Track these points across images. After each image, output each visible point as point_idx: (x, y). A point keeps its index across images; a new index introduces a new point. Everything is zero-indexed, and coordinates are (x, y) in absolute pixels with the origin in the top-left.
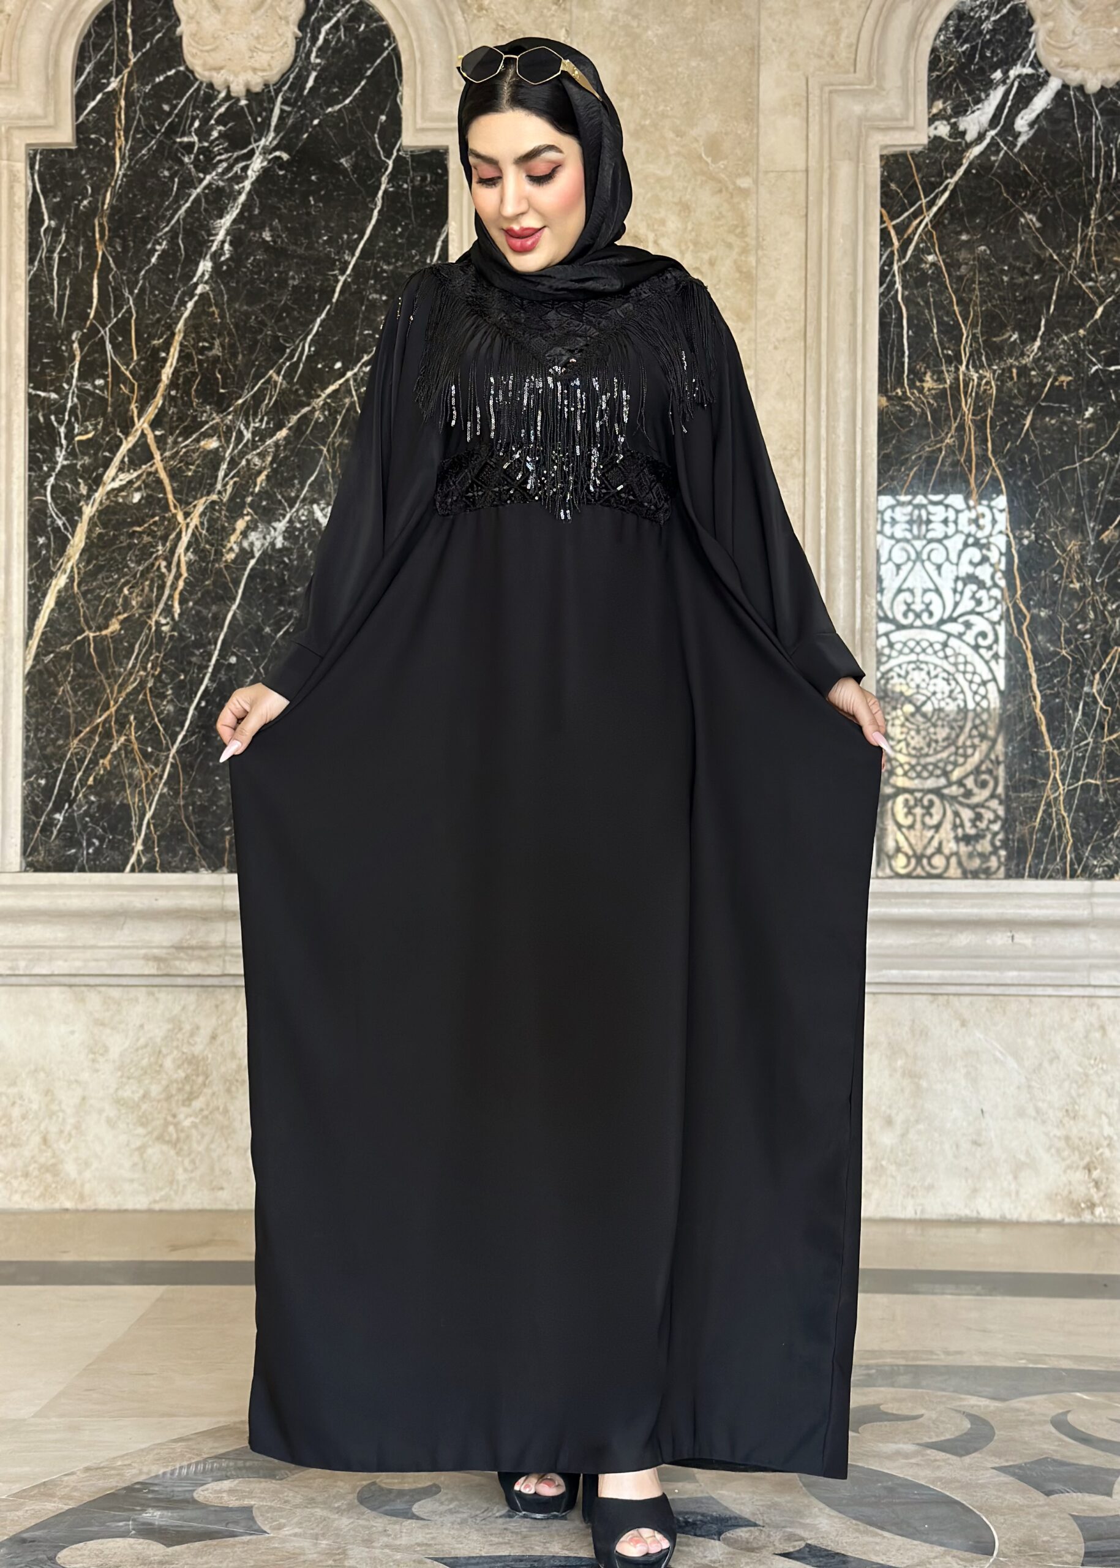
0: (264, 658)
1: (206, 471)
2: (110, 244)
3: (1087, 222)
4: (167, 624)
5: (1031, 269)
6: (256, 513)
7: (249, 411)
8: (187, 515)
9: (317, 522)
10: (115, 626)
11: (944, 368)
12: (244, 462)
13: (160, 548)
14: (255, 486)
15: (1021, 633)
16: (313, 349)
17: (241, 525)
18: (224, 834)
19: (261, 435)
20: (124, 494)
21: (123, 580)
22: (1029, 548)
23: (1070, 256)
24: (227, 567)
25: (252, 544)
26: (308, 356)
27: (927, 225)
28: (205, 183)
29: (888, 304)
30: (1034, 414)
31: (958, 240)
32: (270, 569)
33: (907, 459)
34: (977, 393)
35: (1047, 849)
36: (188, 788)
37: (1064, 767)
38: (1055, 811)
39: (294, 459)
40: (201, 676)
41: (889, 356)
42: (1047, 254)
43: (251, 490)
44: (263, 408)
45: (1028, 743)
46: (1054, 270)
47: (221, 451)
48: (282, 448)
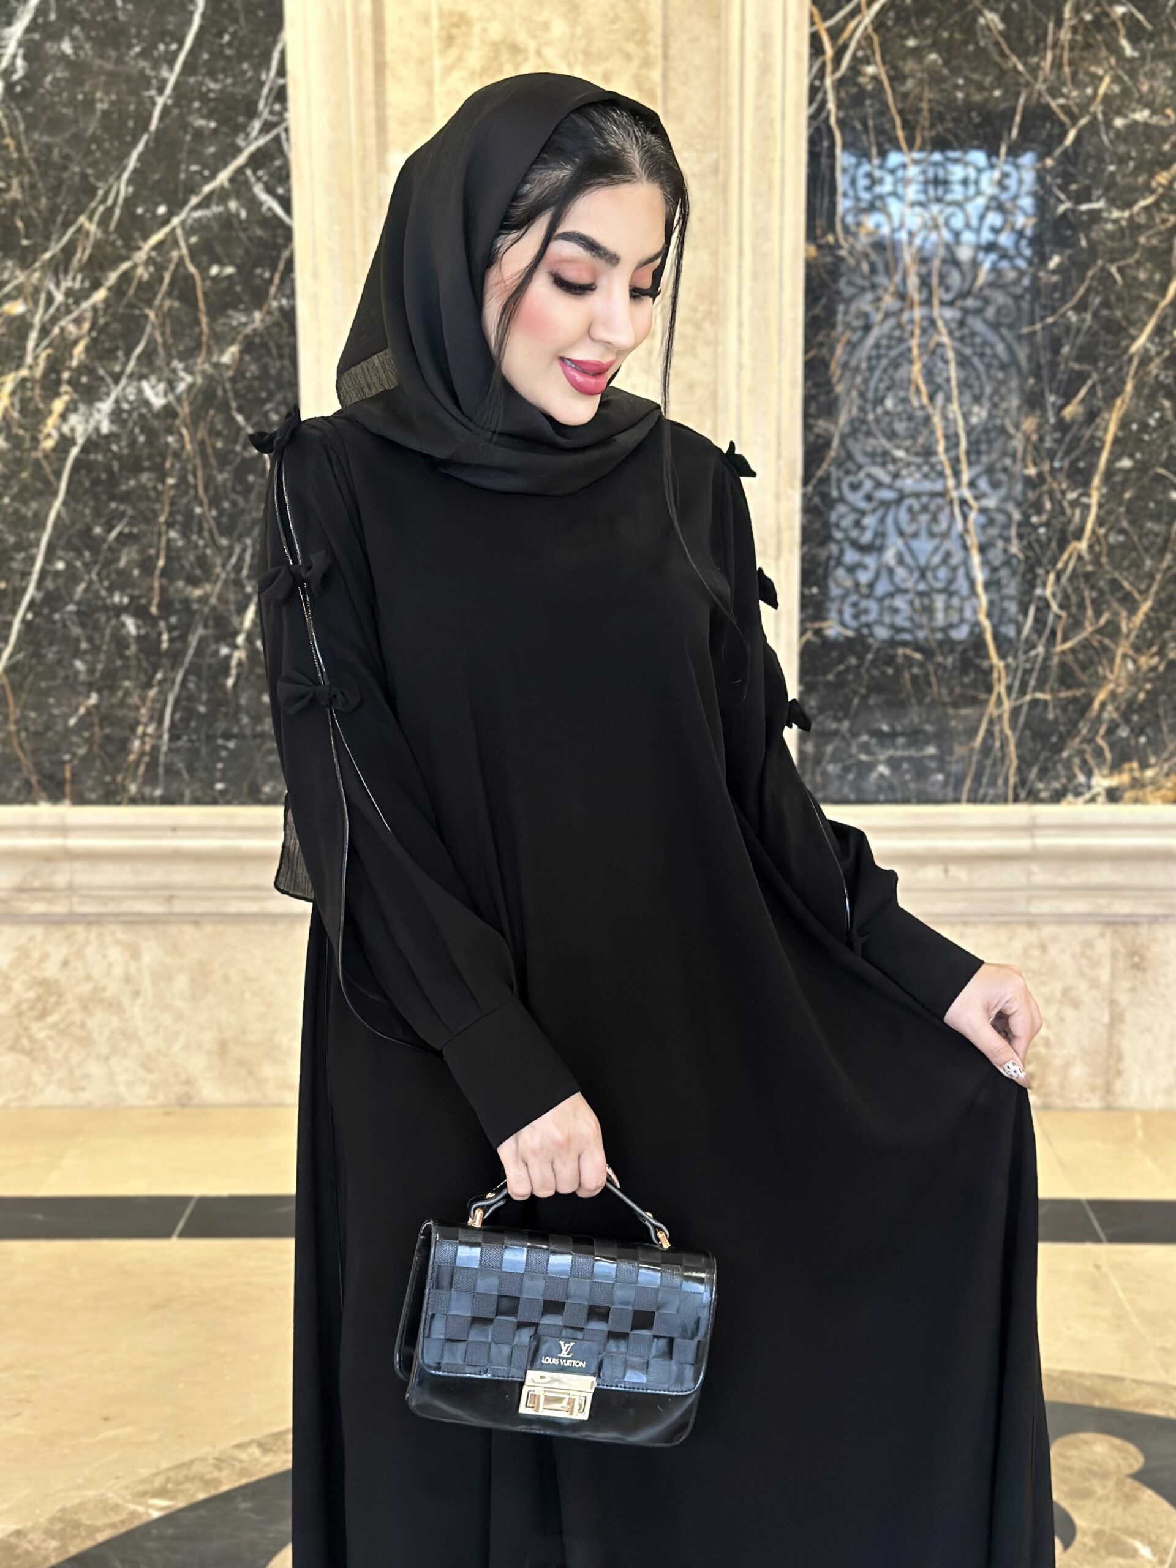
0: (95, 562)
1: (13, 341)
3: (1059, 23)
5: (992, 83)
6: (76, 390)
7: (59, 266)
9: (147, 403)
12: (56, 331)
14: (71, 357)
15: (967, 528)
16: (131, 189)
17: (58, 405)
18: (63, 763)
19: (76, 296)
22: (978, 429)
23: (1038, 67)
24: (46, 456)
25: (73, 430)
26: (126, 200)
27: (866, 28)
29: (819, 129)
31: (903, 46)
32: (96, 461)
35: (988, 771)
36: (18, 713)
37: (1009, 680)
38: (997, 729)
39: (116, 326)
40: (24, 584)
41: (819, 194)
42: (1010, 65)
43: (67, 364)
44: (75, 262)
45: (971, 654)
46: (1018, 84)
47: (28, 316)
48: (101, 313)
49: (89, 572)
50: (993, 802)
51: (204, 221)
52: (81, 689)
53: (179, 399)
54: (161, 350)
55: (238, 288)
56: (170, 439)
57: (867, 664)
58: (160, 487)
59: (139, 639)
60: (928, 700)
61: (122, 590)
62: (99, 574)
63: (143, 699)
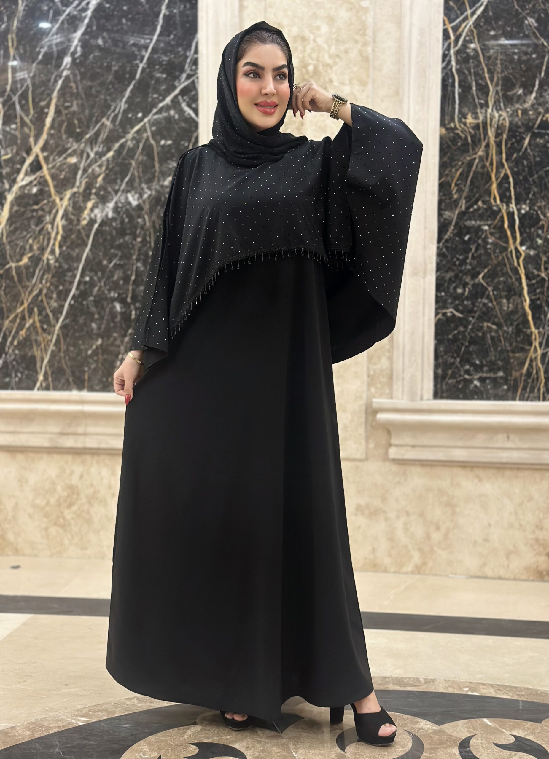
0: (103, 277)
1: (71, 175)
2: (17, 49)
4: (52, 259)
5: (531, 52)
6: (98, 198)
7: (93, 141)
8: (61, 199)
9: (129, 204)
10: (25, 260)
11: (479, 111)
13: (48, 218)
14: (96, 182)
15: (519, 264)
16: (126, 106)
18: (84, 372)
19: (100, 155)
20: (28, 188)
21: (29, 236)
22: (524, 215)
24: (83, 228)
25: (96, 216)
26: (124, 111)
27: (470, 27)
28: (66, 13)
29: (447, 74)
30: (531, 137)
31: (488, 34)
32: (105, 231)
33: (456, 165)
34: (498, 125)
35: (529, 385)
36: (65, 347)
37: (541, 339)
38: (534, 364)
39: (117, 169)
40: (71, 286)
41: (447, 105)
42: (541, 42)
43: (94, 186)
44: (100, 139)
45: (521, 326)
46: (545, 52)
47: (78, 164)
48: (110, 162)
49: (100, 281)
50: (532, 400)
51: (158, 120)
52: (94, 337)
53: (144, 202)
54: (137, 180)
55: (173, 151)
56: (140, 220)
57: (469, 330)
58: (134, 242)
59: (121, 313)
60: (499, 349)
61: (115, 290)
62: (105, 283)
63: (122, 342)
